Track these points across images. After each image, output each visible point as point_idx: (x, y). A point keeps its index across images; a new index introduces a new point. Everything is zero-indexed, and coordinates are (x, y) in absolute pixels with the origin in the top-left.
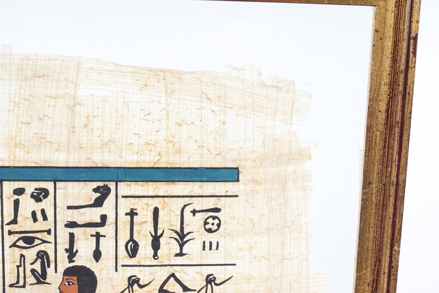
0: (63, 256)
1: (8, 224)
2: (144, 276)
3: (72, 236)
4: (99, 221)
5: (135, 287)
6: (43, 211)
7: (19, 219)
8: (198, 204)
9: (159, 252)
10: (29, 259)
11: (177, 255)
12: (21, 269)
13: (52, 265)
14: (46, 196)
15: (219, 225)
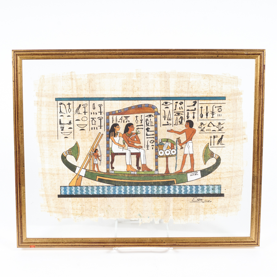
0: (186, 117)
1: (174, 110)
2: (204, 122)
3: (188, 113)
4: (194, 109)
5: (202, 125)
6: (182, 107)
7: (176, 109)
8: (217, 105)
9: (208, 117)
10: (178, 118)
11: (212, 117)
12: (177, 121)
13: (184, 120)
14: (182, 104)
15: (221, 110)
